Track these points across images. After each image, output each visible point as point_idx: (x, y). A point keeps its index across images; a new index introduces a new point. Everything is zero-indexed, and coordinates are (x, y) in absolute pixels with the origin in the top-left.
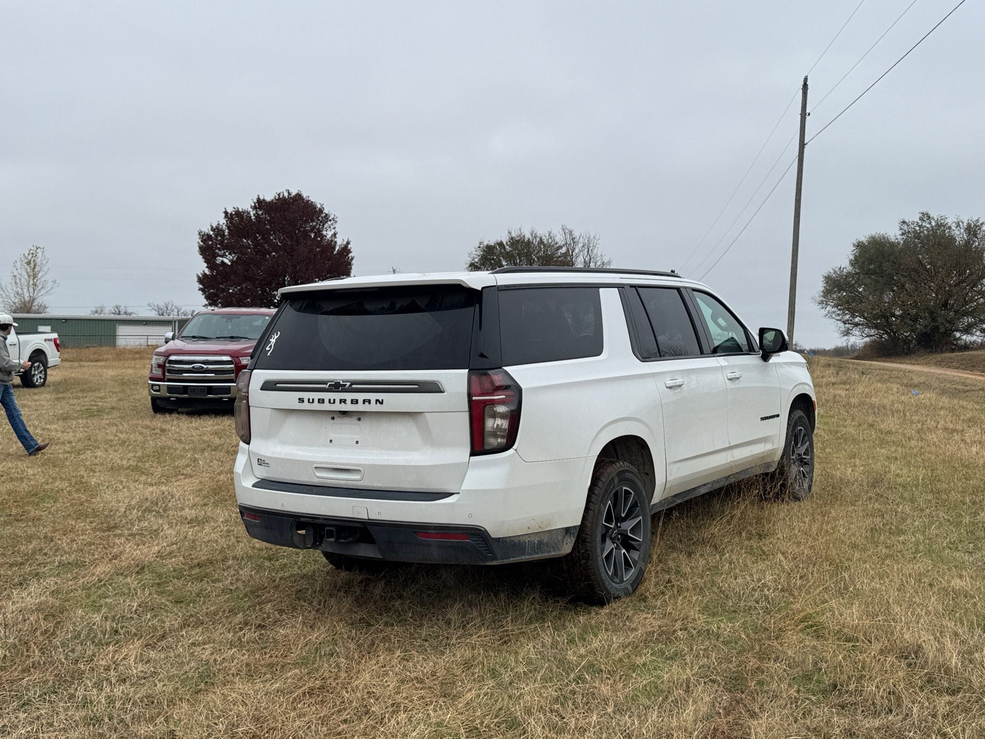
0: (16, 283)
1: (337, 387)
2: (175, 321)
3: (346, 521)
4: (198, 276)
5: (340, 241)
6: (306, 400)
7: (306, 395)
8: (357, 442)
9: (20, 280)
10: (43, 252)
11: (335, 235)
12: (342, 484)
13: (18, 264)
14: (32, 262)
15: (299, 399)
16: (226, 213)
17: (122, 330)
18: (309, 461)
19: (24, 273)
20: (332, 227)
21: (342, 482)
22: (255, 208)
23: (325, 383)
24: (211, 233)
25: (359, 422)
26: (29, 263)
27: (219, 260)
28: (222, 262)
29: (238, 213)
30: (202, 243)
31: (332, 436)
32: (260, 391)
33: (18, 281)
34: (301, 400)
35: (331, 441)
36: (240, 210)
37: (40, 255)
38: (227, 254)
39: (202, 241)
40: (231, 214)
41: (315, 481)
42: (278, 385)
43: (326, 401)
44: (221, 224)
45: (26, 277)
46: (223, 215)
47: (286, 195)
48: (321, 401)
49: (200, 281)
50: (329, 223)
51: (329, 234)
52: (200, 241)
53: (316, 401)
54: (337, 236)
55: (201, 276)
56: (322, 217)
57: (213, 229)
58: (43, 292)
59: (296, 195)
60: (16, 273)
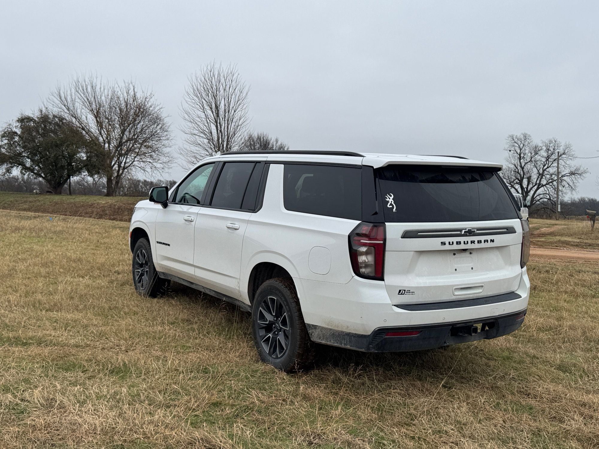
1: (470, 233)
3: (487, 319)
6: (447, 243)
7: (447, 240)
8: (472, 268)
12: (471, 297)
15: (442, 243)
18: (450, 285)
21: (471, 296)
23: (460, 230)
25: (470, 255)
31: (456, 266)
32: (401, 239)
34: (443, 244)
35: (456, 270)
41: (453, 298)
42: (419, 234)
43: (462, 243)
48: (458, 243)
53: (455, 243)
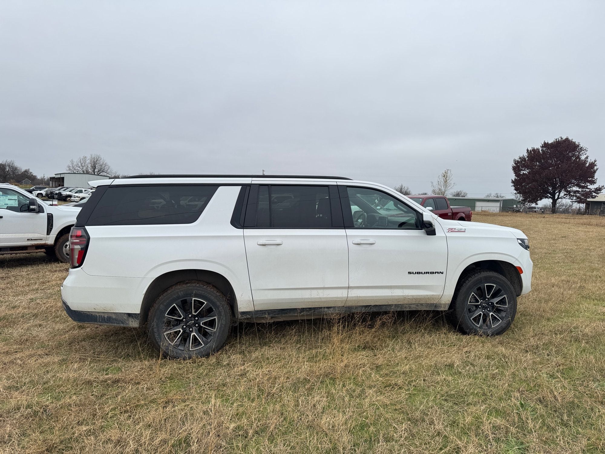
0: (439, 184)
2: (501, 201)
4: (512, 180)
5: (590, 160)
9: (441, 183)
10: (450, 172)
11: (587, 158)
13: (440, 177)
14: (445, 176)
16: (528, 150)
17: (478, 204)
19: (442, 180)
20: (584, 154)
22: (542, 147)
24: (519, 160)
26: (444, 176)
27: (522, 172)
28: (523, 173)
29: (534, 150)
30: (515, 165)
33: (440, 183)
36: (535, 148)
37: (449, 173)
38: (526, 169)
39: (515, 164)
40: (530, 151)
44: (525, 155)
45: (443, 182)
46: (526, 151)
47: (560, 139)
49: (513, 182)
50: (583, 152)
51: (583, 157)
52: (514, 164)
54: (588, 158)
55: (514, 180)
56: (579, 149)
57: (520, 158)
58: (450, 188)
59: (565, 139)
60: (439, 180)
